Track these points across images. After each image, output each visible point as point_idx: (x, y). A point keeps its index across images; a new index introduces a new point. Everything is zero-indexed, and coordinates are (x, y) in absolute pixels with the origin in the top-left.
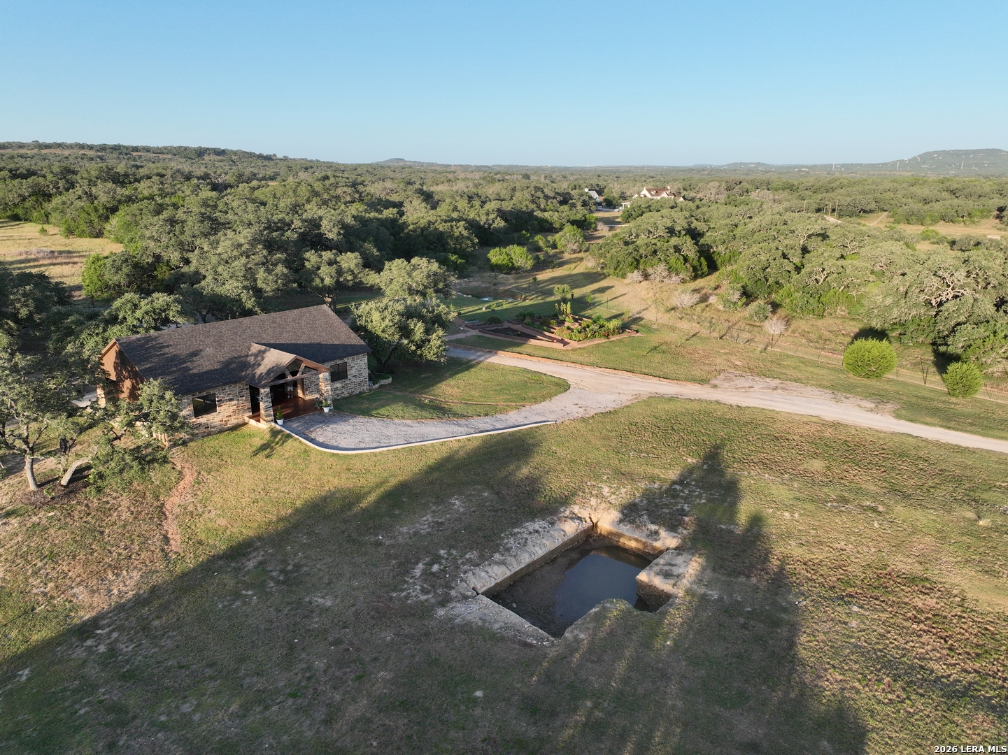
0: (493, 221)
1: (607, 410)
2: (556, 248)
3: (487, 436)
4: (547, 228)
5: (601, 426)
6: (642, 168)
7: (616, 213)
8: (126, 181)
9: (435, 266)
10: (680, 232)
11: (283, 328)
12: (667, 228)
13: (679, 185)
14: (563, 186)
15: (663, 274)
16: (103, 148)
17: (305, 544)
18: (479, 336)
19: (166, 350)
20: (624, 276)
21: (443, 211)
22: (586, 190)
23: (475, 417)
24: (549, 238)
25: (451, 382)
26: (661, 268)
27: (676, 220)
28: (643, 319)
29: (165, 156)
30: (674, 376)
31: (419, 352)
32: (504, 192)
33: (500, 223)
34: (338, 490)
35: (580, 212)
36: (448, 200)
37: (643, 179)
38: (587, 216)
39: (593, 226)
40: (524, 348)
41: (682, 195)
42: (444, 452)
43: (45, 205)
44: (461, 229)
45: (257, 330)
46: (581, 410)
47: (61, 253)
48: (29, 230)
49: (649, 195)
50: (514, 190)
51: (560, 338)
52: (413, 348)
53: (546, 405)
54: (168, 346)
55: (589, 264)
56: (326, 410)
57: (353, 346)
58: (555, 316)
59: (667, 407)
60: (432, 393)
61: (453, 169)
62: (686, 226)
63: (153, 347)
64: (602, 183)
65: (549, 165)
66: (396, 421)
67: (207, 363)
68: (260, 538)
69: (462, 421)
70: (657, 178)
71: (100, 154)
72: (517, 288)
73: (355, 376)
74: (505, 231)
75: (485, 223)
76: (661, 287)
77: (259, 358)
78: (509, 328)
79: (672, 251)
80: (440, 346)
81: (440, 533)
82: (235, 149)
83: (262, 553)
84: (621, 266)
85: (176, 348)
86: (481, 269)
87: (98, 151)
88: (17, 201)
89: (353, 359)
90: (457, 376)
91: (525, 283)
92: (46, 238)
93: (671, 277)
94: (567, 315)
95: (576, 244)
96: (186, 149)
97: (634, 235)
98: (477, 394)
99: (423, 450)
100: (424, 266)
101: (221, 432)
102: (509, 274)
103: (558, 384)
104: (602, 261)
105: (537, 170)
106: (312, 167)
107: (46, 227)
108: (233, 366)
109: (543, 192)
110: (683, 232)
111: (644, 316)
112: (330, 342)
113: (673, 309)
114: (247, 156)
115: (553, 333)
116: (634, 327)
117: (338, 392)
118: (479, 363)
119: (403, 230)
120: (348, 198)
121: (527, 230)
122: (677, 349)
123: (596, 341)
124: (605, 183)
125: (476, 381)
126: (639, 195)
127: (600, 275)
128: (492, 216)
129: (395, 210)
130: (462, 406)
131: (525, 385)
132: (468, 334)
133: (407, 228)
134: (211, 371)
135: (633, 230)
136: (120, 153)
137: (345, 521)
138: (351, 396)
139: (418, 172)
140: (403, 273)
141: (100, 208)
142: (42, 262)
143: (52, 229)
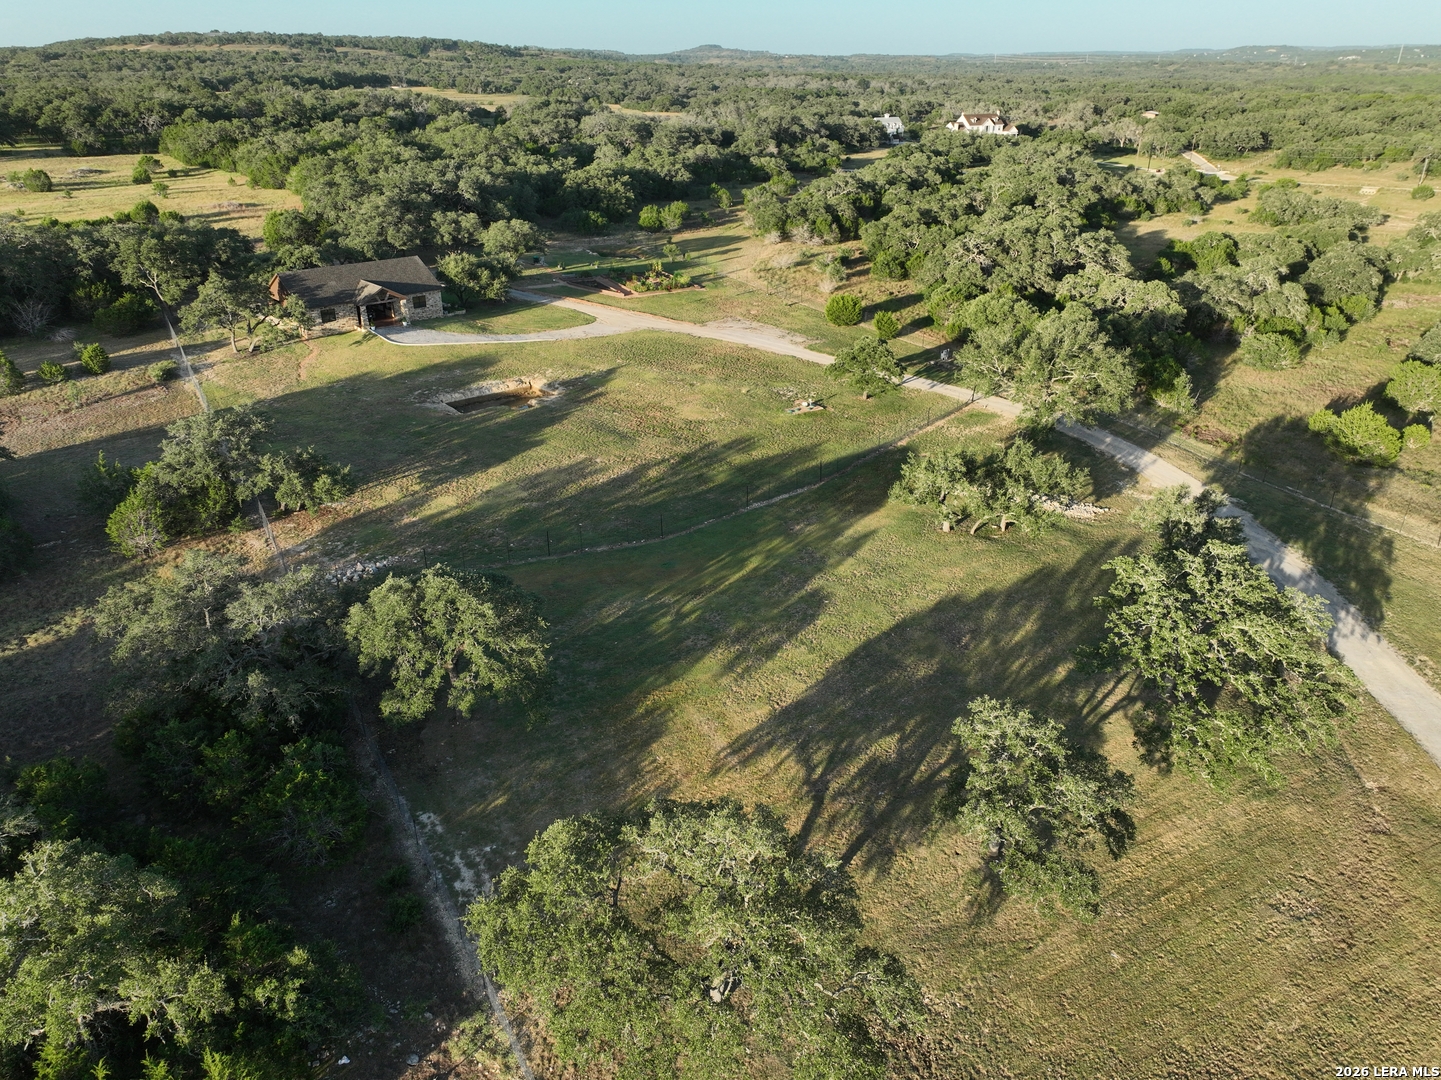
0: (677, 173)
2: (739, 204)
8: (314, 116)
11: (384, 270)
15: (805, 235)
16: (298, 41)
18: (563, 287)
22: (884, 117)
23: (504, 334)
24: (743, 191)
25: (510, 315)
26: (804, 229)
28: (726, 277)
29: (377, 53)
31: (482, 292)
43: (232, 151)
45: (366, 272)
47: (248, 205)
48: (219, 178)
49: (966, 124)
51: (629, 290)
52: (478, 289)
54: (311, 280)
56: (404, 324)
57: (431, 286)
63: (301, 279)
67: (330, 290)
69: (492, 336)
71: (295, 51)
73: (432, 306)
77: (362, 288)
78: (594, 281)
80: (501, 289)
82: (470, 40)
85: (315, 281)
86: (628, 227)
87: (293, 46)
88: (206, 147)
89: (431, 294)
90: (518, 312)
92: (235, 189)
96: (405, 40)
98: (520, 323)
100: (519, 226)
101: (339, 333)
102: (657, 232)
103: (585, 320)
107: (234, 175)
108: (345, 293)
111: (732, 275)
112: (414, 282)
114: (486, 50)
116: (705, 283)
117: (419, 316)
118: (544, 305)
123: (657, 293)
125: (529, 316)
126: (954, 123)
131: (561, 319)
132: (556, 285)
134: (332, 296)
136: (321, 50)
138: (426, 317)
140: (500, 231)
141: (282, 159)
142: (233, 215)
143: (240, 178)
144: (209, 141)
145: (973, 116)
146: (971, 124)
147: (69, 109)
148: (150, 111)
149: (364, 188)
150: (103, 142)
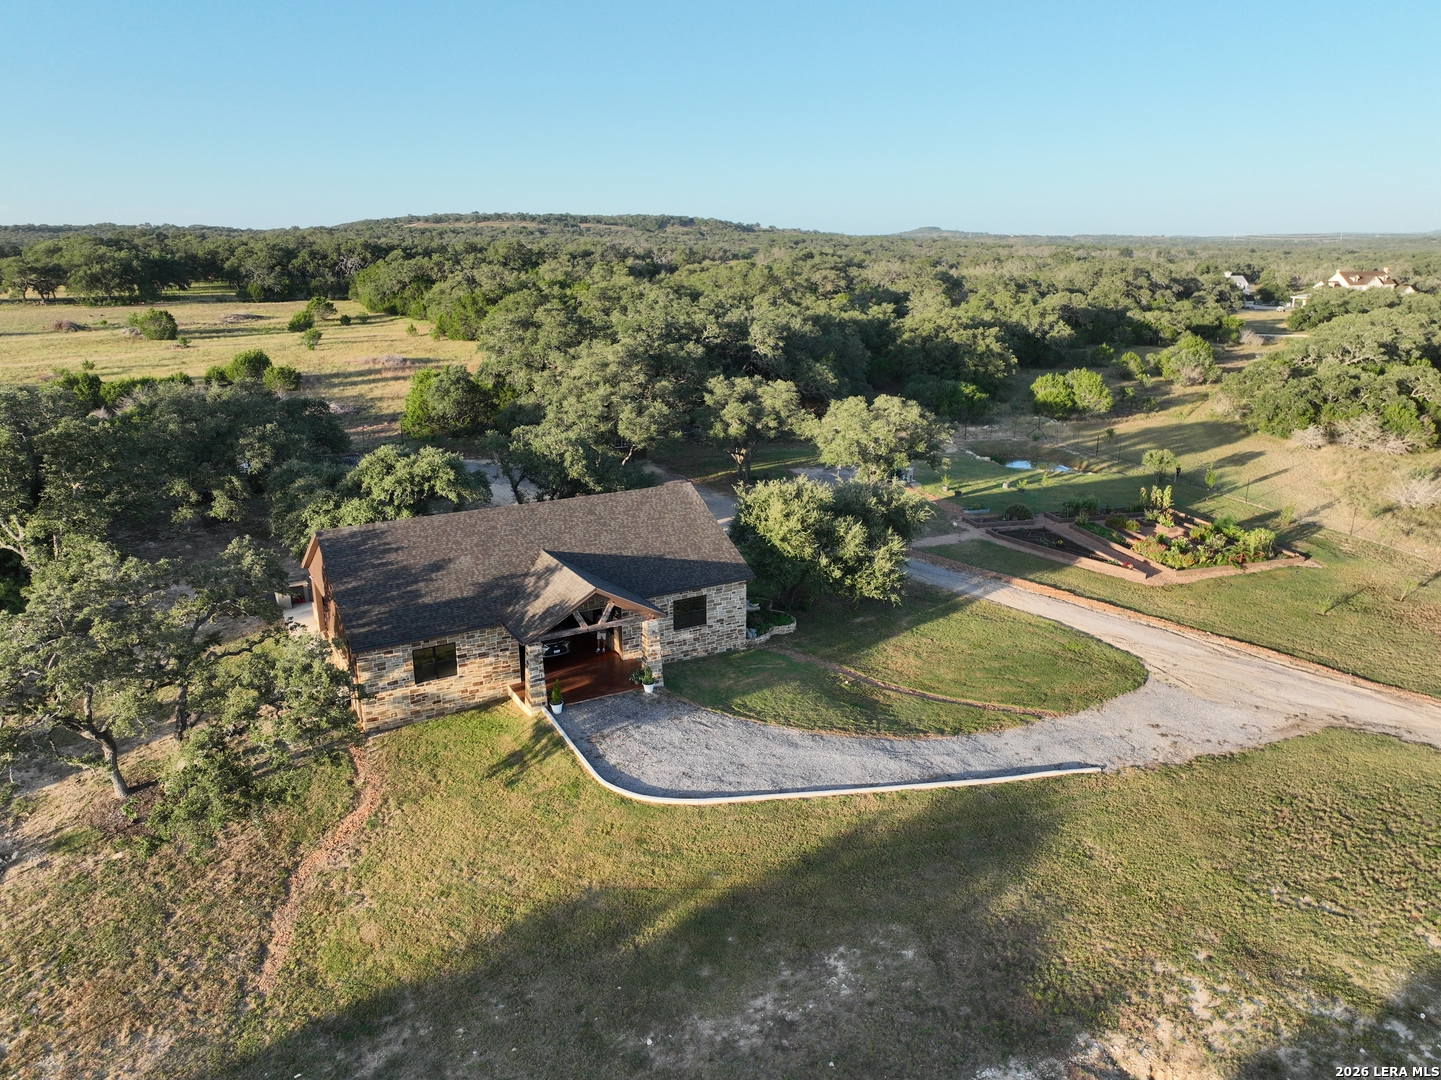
0: (1052, 327)
1: (1226, 749)
2: (1160, 374)
3: (945, 790)
4: (1147, 338)
5: (1206, 793)
6: (1334, 237)
7: (1280, 313)
9: (914, 412)
10: (1408, 352)
11: (605, 524)
12: (1381, 345)
13: (1404, 266)
14: (1186, 268)
15: (1370, 434)
16: (547, 219)
17: (494, 1026)
18: (984, 544)
19: (392, 557)
20: (1286, 434)
21: (971, 308)
22: (1228, 274)
23: (932, 736)
24: (1150, 357)
25: (907, 640)
26: (1367, 423)
27: (1400, 330)
28: (1321, 527)
29: (619, 228)
30: (1390, 675)
31: (848, 582)
32: (1082, 277)
33: (1063, 330)
34: (606, 890)
35: (1210, 313)
36: (982, 291)
37: (1335, 255)
38: (1224, 319)
39: (1234, 336)
40: (1066, 577)
41: (1411, 282)
42: (845, 821)
43: (425, 294)
44: (990, 341)
45: (557, 527)
46: (1165, 743)
47: (414, 361)
49: (1344, 283)
50: (1098, 274)
51: (1142, 559)
52: (837, 574)
53: (1086, 720)
54: (397, 550)
55: (1218, 407)
56: (648, 689)
57: (722, 567)
58: (1138, 511)
59: (1371, 759)
60: (864, 662)
61: (1011, 242)
62: (1422, 340)
63: (372, 550)
64: (1256, 263)
65: (1168, 235)
66: (773, 728)
67: (453, 586)
68: (417, 989)
69: (902, 744)
70: (1363, 254)
71: (542, 226)
72: (1076, 447)
73: (721, 621)
74: (1072, 343)
75: (1036, 330)
76: (1362, 460)
77: (542, 583)
78: (1044, 530)
79: (1393, 390)
80: (892, 571)
81: (780, 1057)
83: (406, 1034)
84: (1281, 415)
85: (410, 554)
86: (1016, 410)
87: (541, 222)
88: (395, 289)
89: (719, 590)
90: (922, 627)
91: (1091, 437)
92: (412, 339)
93: (1385, 441)
94: (1163, 510)
95: (1198, 370)
96: (645, 218)
97: (1313, 356)
98: (950, 676)
99: (802, 811)
100: (897, 412)
101: (461, 710)
102: (1064, 419)
103: (1121, 669)
104: (1244, 402)
105: (1145, 243)
106: (804, 241)
107: (418, 323)
108: (497, 593)
109: (1148, 277)
110: (1416, 354)
111: (1325, 522)
112: (682, 556)
113: (1388, 510)
115: (1128, 546)
116: (1302, 546)
117: (685, 648)
118: (970, 601)
119: (895, 340)
120: (829, 287)
121: (1111, 342)
122: (1397, 606)
123: (1217, 572)
124: (1262, 263)
125: (957, 643)
126: (1326, 283)
127: (1239, 428)
128: (1050, 319)
129: (889, 307)
130: (914, 702)
131: (1052, 662)
132: (965, 537)
133: (900, 336)
134: (455, 601)
135: (1312, 347)
136: (566, 225)
137: (593, 979)
138: (711, 657)
139: (956, 246)
140: (856, 424)
141: (480, 299)
142: (385, 375)
143: (424, 327)
144: (399, 282)
145: (1354, 274)
146: (1351, 283)
147: (261, 251)
148: (351, 251)
149: (583, 330)
150: (285, 286)
